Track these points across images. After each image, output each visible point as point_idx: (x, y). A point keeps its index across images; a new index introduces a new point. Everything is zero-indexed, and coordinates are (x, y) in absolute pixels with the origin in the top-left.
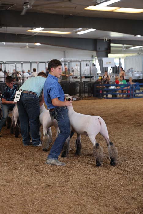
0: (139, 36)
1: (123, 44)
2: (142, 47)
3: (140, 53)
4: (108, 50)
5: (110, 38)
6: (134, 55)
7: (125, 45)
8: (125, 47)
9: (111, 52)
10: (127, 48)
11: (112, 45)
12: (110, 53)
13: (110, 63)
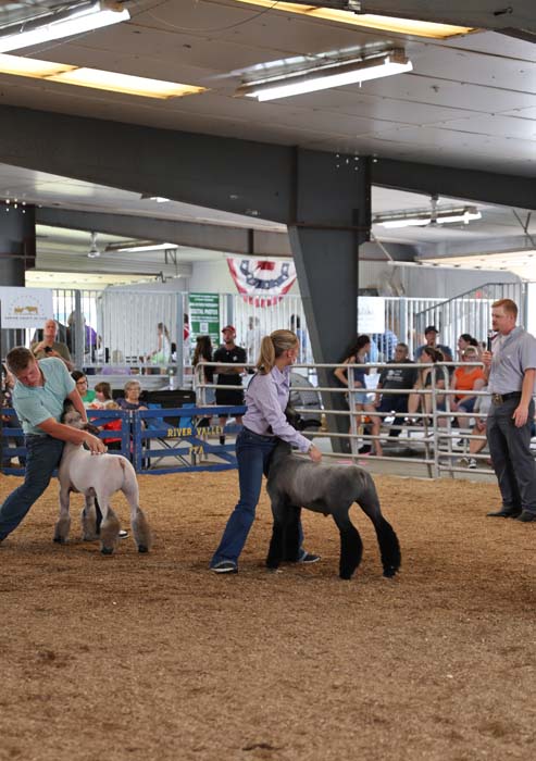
0: (160, 200)
1: (93, 231)
2: (175, 250)
3: (164, 274)
4: (23, 254)
5: (32, 200)
6: (142, 280)
7: (100, 236)
8: (99, 243)
9: (37, 263)
10: (110, 247)
11: (40, 229)
12: (31, 265)
13: (31, 309)
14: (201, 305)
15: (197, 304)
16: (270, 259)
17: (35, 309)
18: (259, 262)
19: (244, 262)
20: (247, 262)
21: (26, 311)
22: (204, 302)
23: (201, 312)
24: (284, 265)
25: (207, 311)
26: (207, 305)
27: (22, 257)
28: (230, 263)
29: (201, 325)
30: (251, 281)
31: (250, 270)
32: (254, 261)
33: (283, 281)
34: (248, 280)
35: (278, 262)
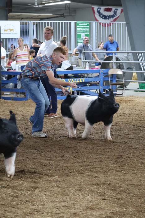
3: (64, 14)
8: (38, 2)
14: (82, 27)
15: (80, 27)
16: (110, 7)
17: (12, 30)
18: (105, 8)
19: (98, 8)
20: (100, 8)
21: (9, 31)
22: (83, 25)
23: (82, 29)
24: (115, 9)
25: (84, 29)
26: (84, 27)
27: (7, 8)
28: (93, 9)
29: (82, 35)
30: (101, 16)
31: (101, 12)
32: (103, 8)
33: (115, 16)
34: (99, 15)
35: (114, 8)
